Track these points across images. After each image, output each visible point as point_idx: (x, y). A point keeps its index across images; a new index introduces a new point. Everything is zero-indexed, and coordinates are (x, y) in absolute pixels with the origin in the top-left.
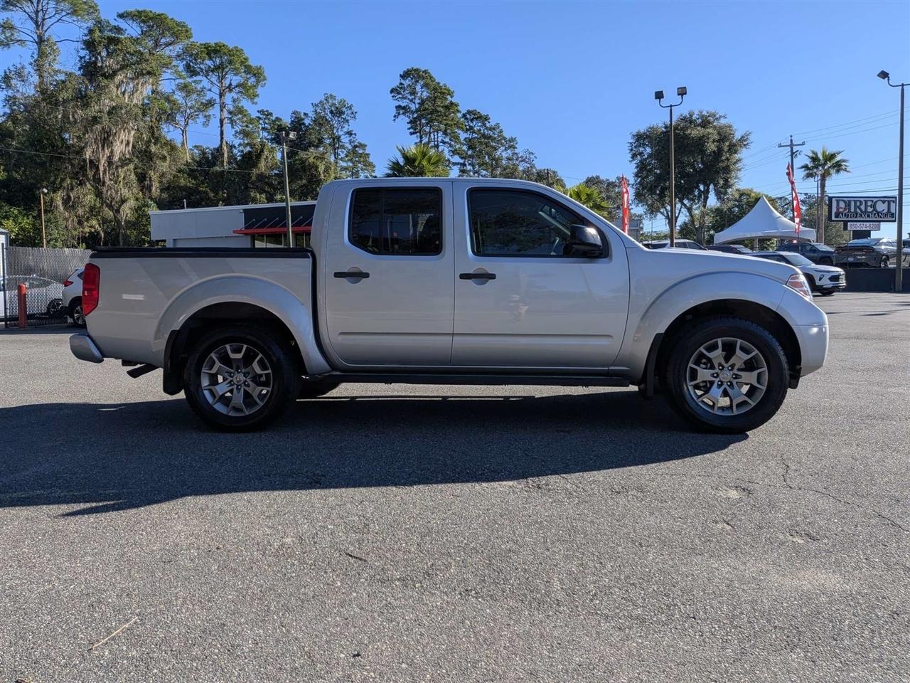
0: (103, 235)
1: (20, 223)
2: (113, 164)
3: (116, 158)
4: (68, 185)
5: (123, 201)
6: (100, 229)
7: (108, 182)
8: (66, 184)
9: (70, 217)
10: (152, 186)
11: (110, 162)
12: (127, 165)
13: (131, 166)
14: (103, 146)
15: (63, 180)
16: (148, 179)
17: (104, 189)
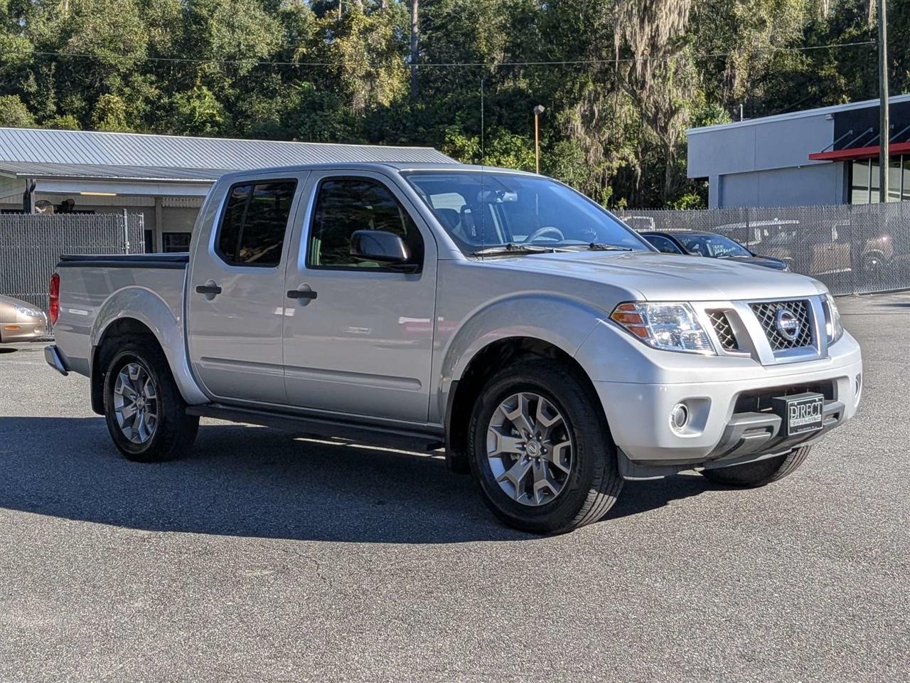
0: (639, 171)
1: (524, 160)
2: (659, 50)
3: (663, 40)
4: (590, 94)
5: (673, 112)
6: (635, 161)
7: (650, 81)
8: (587, 93)
9: (592, 145)
10: (734, 77)
11: (653, 46)
12: (680, 48)
13: (687, 49)
14: (642, 21)
15: (583, 86)
16: (728, 66)
17: (644, 95)
